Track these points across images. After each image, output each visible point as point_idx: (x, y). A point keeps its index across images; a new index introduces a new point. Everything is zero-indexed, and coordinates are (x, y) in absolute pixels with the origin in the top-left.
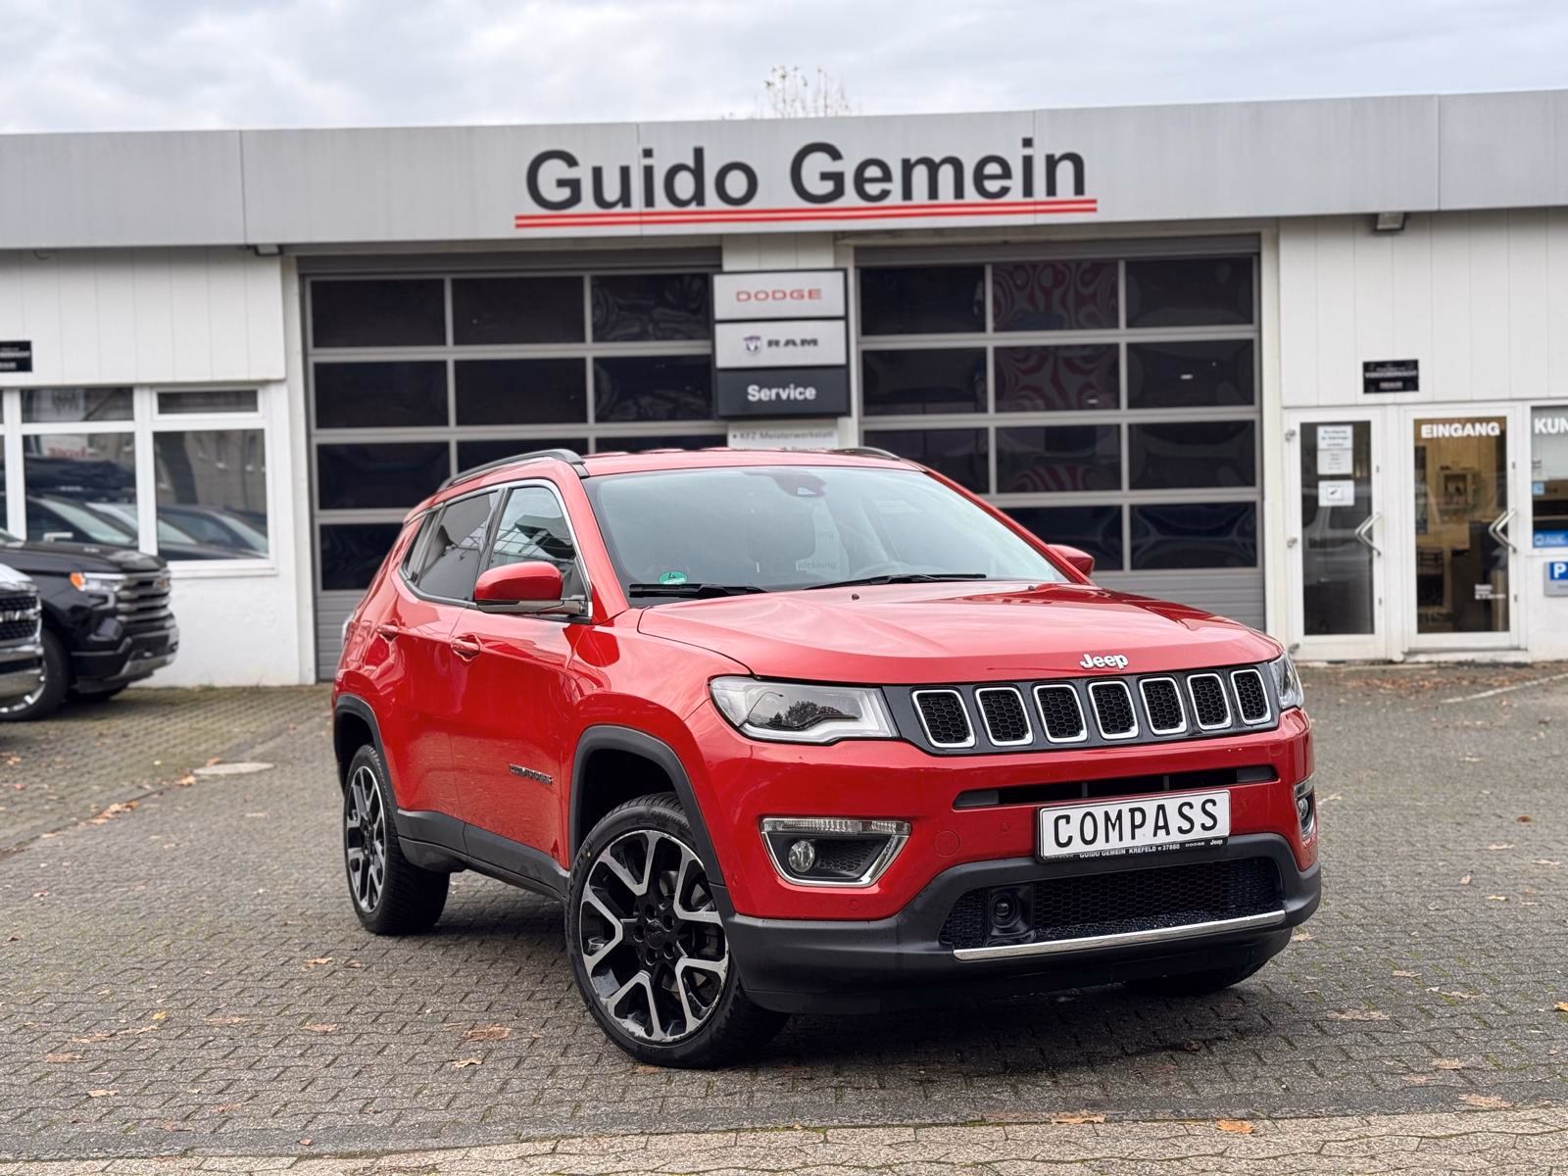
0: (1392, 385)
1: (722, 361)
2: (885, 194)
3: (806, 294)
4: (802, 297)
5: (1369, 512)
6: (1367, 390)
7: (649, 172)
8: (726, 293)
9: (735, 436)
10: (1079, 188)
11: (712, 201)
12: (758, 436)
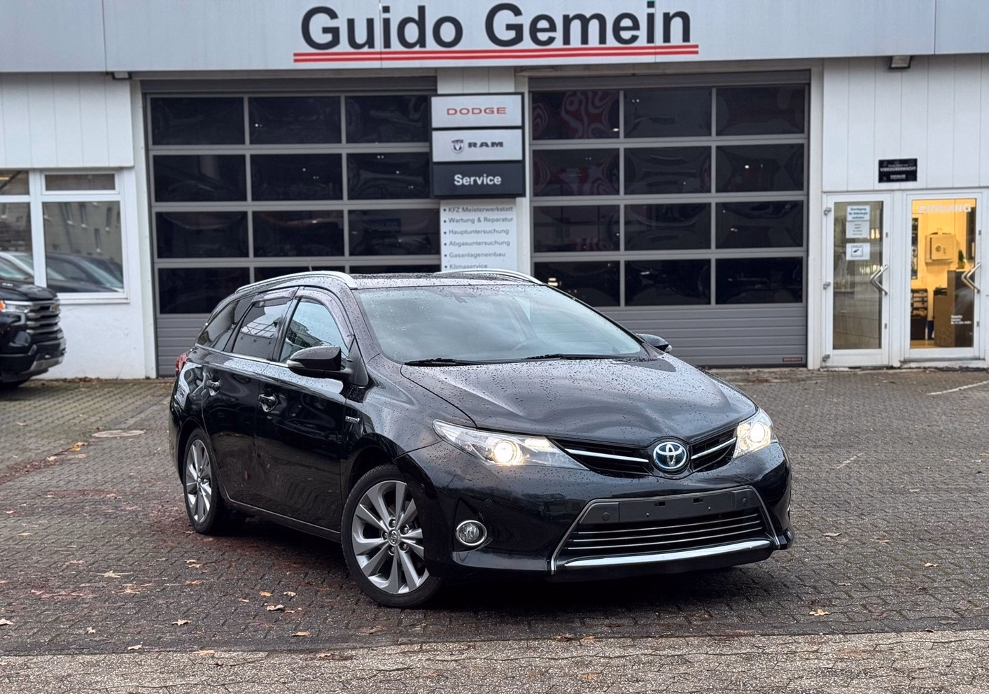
0: (899, 177)
1: (437, 157)
2: (551, 40)
3: (495, 110)
4: (493, 112)
6: (881, 180)
7: (387, 23)
8: (440, 110)
9: (445, 210)
10: (686, 37)
11: (431, 44)
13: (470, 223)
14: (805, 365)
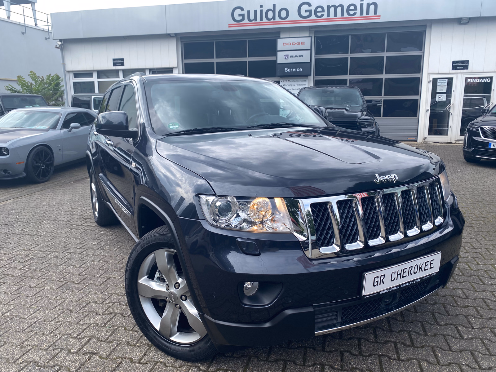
0: (460, 68)
1: (278, 62)
2: (322, 15)
3: (301, 43)
4: (300, 44)
5: (450, 103)
6: (453, 69)
7: (261, 11)
8: (281, 44)
9: (282, 81)
10: (376, 12)
11: (277, 19)
12: (287, 81)
13: (290, 86)
14: (416, 141)
